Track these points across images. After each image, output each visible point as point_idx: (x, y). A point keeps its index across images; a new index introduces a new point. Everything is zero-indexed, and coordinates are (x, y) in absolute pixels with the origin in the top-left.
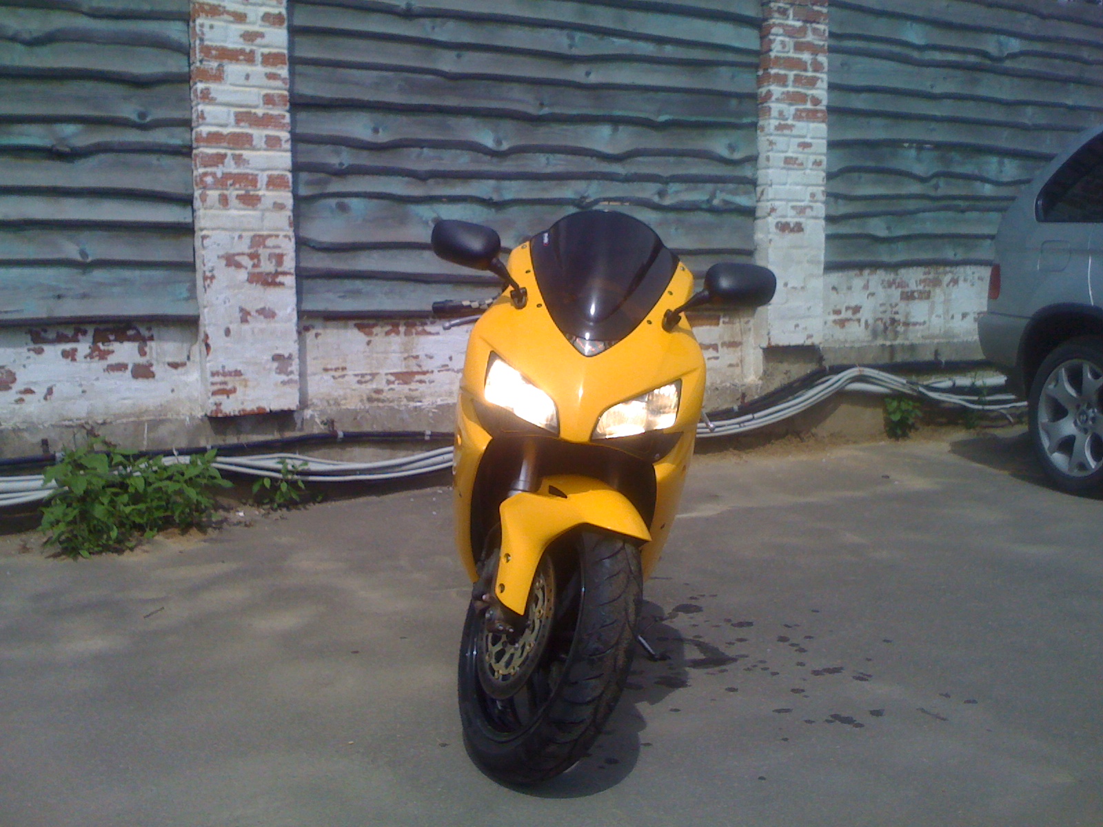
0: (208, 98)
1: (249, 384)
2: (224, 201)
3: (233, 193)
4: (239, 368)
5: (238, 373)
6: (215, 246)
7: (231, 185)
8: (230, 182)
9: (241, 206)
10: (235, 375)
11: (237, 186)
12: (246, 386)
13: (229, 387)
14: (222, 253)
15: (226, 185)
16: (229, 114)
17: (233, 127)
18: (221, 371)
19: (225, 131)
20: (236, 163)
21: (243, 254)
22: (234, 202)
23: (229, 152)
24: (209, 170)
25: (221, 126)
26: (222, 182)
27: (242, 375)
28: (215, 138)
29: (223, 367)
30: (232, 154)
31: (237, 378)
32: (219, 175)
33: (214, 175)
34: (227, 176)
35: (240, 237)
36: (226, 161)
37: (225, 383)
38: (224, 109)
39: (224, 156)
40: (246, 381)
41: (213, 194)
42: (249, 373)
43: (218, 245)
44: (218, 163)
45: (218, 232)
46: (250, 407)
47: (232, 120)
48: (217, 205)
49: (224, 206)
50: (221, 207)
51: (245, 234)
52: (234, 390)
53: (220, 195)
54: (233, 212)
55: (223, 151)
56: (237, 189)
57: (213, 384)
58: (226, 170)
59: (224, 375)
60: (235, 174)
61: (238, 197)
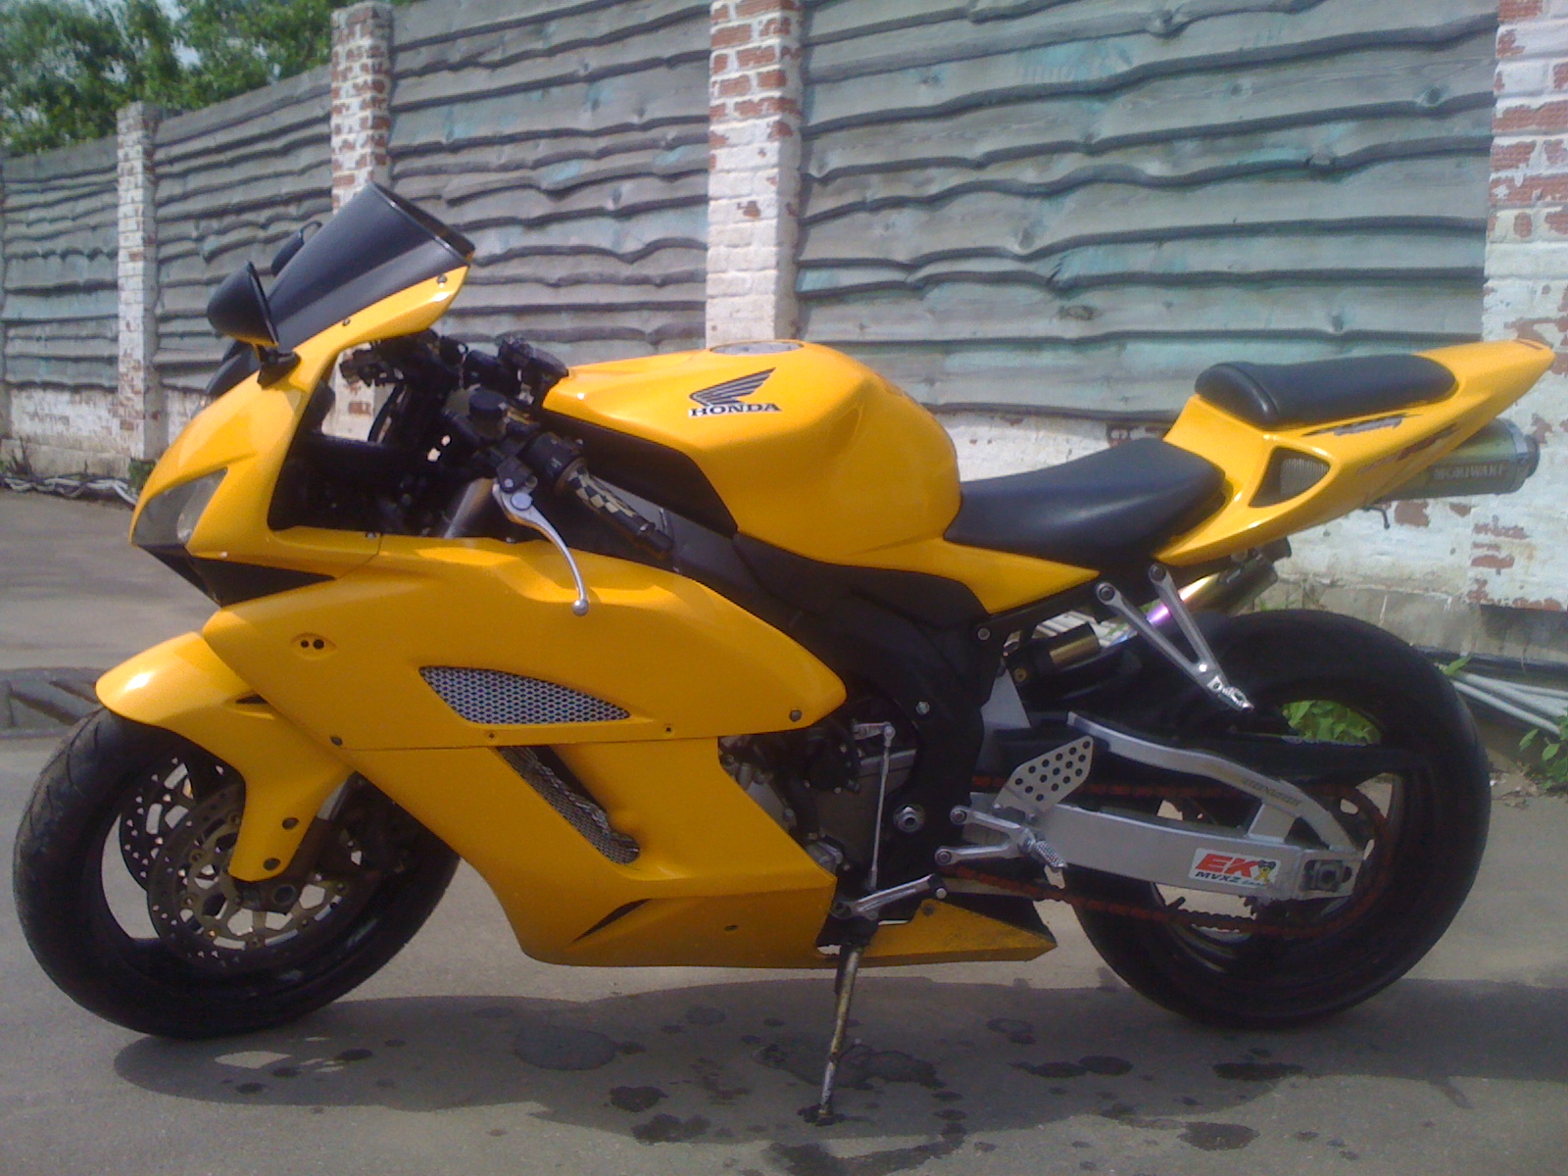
0: (1510, 49)
1: (1538, 554)
2: (1524, 227)
3: (1541, 212)
4: (1521, 525)
5: (1518, 533)
6: (1502, 307)
7: (1539, 198)
8: (1536, 193)
9: (1554, 234)
10: (1514, 536)
11: (1549, 199)
12: (1530, 557)
13: (1503, 554)
14: (1512, 319)
15: (1530, 198)
16: (1545, 73)
17: (1552, 93)
18: (1491, 525)
19: (1535, 103)
20: (1549, 158)
21: (1547, 320)
22: (1542, 228)
23: (1540, 139)
24: (1503, 174)
25: (1532, 94)
26: (1522, 195)
27: (1524, 537)
28: (1519, 118)
29: (1496, 518)
30: (1545, 142)
31: (1516, 541)
32: (1519, 182)
33: (1510, 181)
34: (1531, 183)
35: (1546, 290)
36: (1533, 155)
37: (1497, 547)
38: (1538, 63)
39: (1531, 146)
40: (1531, 548)
41: (1506, 217)
42: (1539, 535)
43: (1508, 304)
44: (1519, 161)
45: (1509, 281)
46: (1536, 596)
47: (1550, 82)
48: (1512, 234)
49: (1522, 236)
50: (1518, 237)
51: (1554, 284)
52: (1508, 562)
53: (1517, 218)
54: (1540, 246)
55: (1528, 139)
56: (1549, 205)
57: (1476, 545)
58: (1530, 173)
59: (1497, 532)
60: (1548, 178)
61: (1550, 218)
